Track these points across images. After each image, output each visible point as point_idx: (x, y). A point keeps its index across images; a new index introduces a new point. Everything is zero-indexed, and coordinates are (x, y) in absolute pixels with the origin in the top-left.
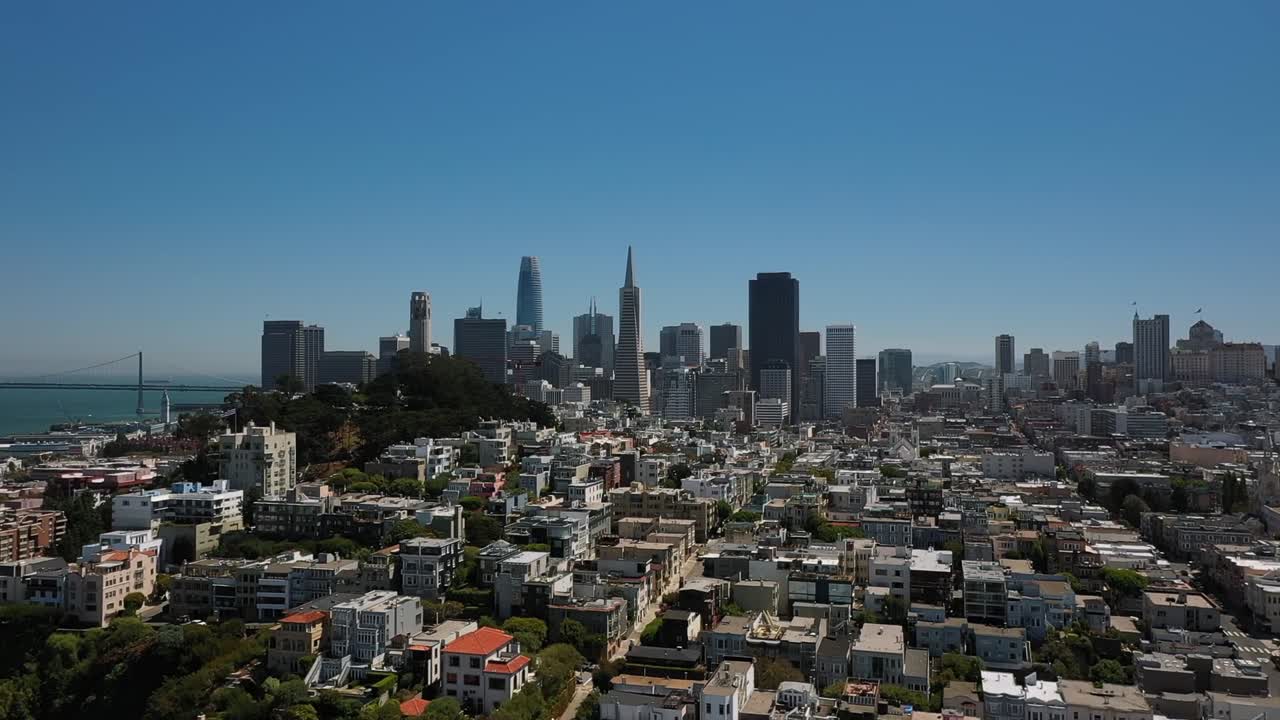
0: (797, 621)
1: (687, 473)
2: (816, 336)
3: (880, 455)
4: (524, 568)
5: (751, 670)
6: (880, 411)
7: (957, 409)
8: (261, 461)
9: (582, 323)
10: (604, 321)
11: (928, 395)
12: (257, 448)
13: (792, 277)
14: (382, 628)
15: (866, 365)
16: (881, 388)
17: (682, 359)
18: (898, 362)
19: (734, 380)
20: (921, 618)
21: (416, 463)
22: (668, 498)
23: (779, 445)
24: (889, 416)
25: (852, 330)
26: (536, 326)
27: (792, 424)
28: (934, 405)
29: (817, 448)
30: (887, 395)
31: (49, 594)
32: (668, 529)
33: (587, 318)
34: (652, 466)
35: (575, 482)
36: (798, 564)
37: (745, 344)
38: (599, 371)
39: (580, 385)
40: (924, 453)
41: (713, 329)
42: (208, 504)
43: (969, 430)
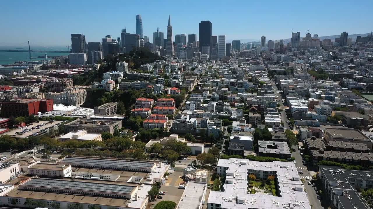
0: (214, 88)
1: (195, 69)
2: (216, 37)
3: (229, 67)
4: (175, 81)
5: (208, 92)
6: (231, 57)
7: (249, 56)
8: (124, 67)
9: (155, 34)
10: (161, 34)
11: (243, 52)
12: (123, 65)
13: (210, 22)
14: (161, 88)
15: (228, 45)
16: (232, 50)
17: (182, 44)
18: (237, 43)
19: (196, 50)
20: (231, 87)
21: (148, 68)
22: (192, 73)
23: (208, 65)
24: (233, 58)
25: (225, 36)
26: (141, 34)
27: (210, 60)
28: (244, 55)
29: (216, 65)
30: (233, 53)
31: (101, 87)
32: (193, 77)
33: (157, 33)
34: (189, 68)
35: (176, 71)
36: (214, 81)
37: (198, 39)
38: (161, 47)
39: (157, 51)
40: (239, 66)
41: (189, 35)
42: (119, 74)
43: (251, 61)
